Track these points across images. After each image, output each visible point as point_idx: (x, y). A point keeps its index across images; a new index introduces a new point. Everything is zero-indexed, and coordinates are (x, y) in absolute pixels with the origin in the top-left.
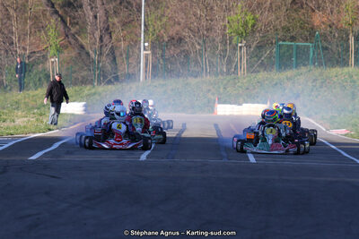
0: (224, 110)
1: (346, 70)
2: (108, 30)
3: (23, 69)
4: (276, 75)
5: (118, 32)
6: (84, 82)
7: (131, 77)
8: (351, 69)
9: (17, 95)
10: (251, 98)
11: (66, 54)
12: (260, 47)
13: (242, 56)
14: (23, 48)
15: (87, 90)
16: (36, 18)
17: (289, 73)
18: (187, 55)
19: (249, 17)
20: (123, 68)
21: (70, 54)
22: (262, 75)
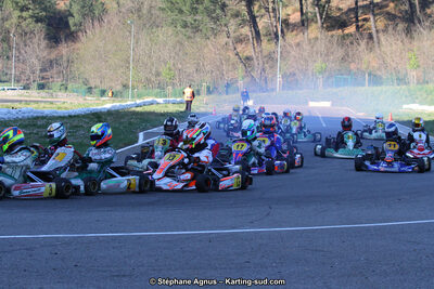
0: (312, 104)
1: (363, 88)
2: (264, 70)
3: (228, 86)
4: (335, 90)
5: (268, 71)
6: (254, 91)
7: (273, 90)
8: (366, 87)
9: (225, 97)
10: (324, 99)
11: (246, 79)
12: (328, 78)
13: (320, 82)
14: (228, 77)
15: (255, 95)
16: (233, 64)
17: (340, 89)
18: (297, 80)
19: (324, 65)
20: (270, 86)
21: (247, 79)
22: (329, 89)
